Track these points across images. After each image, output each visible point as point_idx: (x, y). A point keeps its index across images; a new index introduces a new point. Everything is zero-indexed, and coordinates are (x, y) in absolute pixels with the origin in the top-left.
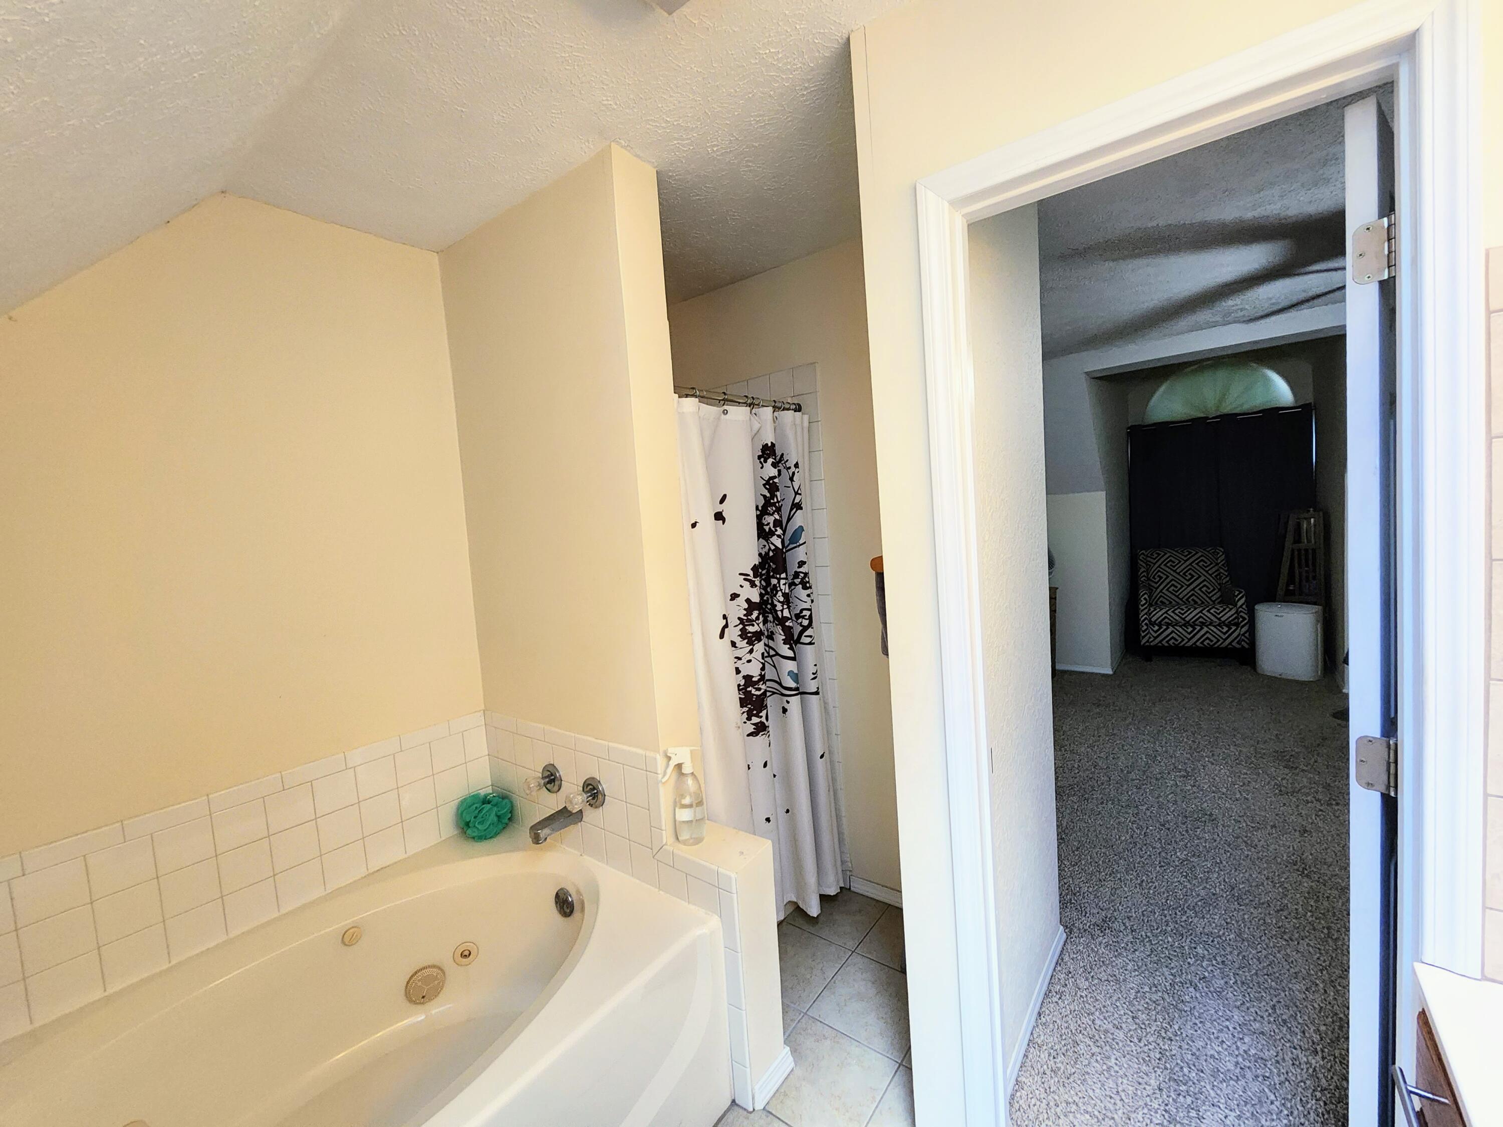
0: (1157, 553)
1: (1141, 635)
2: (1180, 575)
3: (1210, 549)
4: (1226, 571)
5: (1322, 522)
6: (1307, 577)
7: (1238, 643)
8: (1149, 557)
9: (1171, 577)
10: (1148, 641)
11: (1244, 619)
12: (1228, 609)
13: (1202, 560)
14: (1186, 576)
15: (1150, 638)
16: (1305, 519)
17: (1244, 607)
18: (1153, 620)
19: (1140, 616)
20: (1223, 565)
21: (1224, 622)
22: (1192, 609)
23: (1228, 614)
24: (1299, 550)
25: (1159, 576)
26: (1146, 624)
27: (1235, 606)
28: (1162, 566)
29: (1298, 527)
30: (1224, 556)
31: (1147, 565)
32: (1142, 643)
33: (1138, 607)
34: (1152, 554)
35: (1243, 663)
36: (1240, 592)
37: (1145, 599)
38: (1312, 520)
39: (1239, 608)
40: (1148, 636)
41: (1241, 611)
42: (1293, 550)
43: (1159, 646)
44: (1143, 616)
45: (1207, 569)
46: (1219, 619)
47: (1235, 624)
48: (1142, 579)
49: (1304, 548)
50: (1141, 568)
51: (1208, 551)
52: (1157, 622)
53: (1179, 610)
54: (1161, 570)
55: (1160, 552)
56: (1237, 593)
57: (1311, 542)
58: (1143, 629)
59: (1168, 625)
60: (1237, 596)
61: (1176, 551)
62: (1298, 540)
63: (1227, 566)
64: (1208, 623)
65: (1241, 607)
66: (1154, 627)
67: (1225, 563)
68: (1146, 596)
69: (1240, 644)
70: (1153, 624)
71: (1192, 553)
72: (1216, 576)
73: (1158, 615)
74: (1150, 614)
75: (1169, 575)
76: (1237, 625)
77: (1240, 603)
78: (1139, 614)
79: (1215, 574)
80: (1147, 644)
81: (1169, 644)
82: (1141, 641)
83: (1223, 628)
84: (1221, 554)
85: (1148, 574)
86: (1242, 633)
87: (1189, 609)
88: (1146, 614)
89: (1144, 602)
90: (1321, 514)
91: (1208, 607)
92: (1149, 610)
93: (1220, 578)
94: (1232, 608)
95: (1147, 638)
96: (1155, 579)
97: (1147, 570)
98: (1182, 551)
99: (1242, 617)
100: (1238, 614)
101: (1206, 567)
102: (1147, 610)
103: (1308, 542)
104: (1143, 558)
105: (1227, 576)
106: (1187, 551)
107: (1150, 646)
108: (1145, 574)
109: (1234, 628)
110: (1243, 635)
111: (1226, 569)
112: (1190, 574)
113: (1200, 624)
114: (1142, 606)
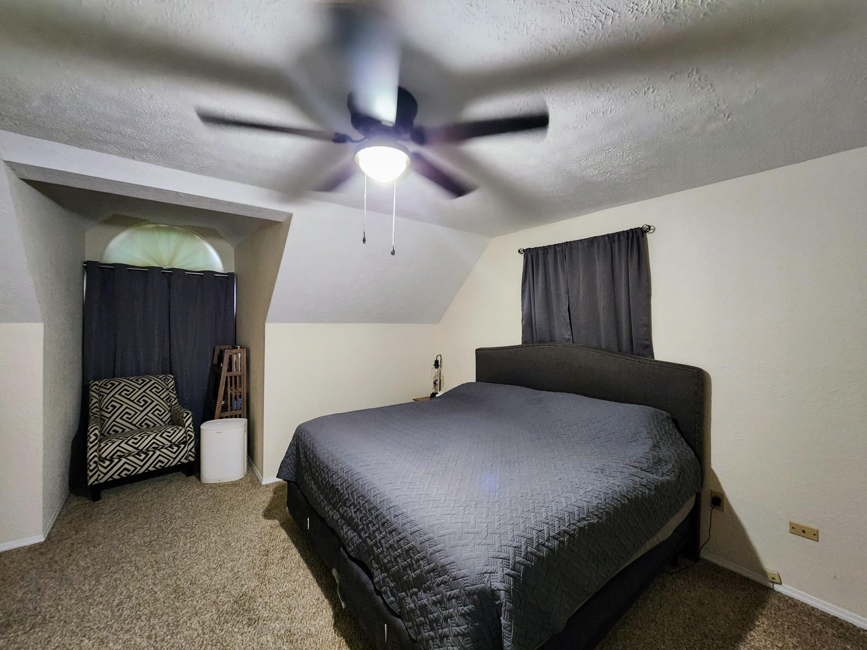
0: (111, 383)
1: (88, 475)
2: (135, 403)
3: (162, 376)
4: (175, 394)
5: (245, 356)
6: (236, 397)
7: (185, 459)
8: (103, 387)
9: (125, 406)
10: (96, 480)
11: (191, 437)
12: (178, 431)
13: (155, 387)
14: (140, 403)
15: (99, 475)
16: (235, 354)
17: (191, 426)
18: (104, 456)
19: (88, 455)
20: (172, 389)
21: (174, 443)
22: (146, 437)
23: (179, 435)
24: (231, 377)
25: (112, 406)
26: (95, 462)
27: (184, 426)
28: (117, 396)
29: (231, 358)
30: (173, 381)
31: (100, 395)
32: (89, 484)
33: (86, 443)
34: (105, 385)
35: (189, 474)
36: (188, 414)
37: (95, 435)
38: (239, 354)
39: (187, 428)
40: (97, 474)
41: (189, 430)
42: (227, 377)
43: (111, 481)
44: (91, 453)
45: (159, 395)
46: (170, 441)
47: (184, 443)
48: (94, 411)
49: (234, 375)
50: (92, 400)
51: (160, 379)
52: (108, 457)
53: (133, 440)
54: (115, 400)
55: (114, 382)
56: (185, 414)
57: (238, 371)
58: (91, 468)
59: (120, 457)
60: (185, 418)
61: (131, 380)
62: (230, 370)
63: (176, 390)
64: (161, 447)
65: (188, 426)
66: (104, 463)
67: (173, 388)
68: (96, 432)
69: (187, 459)
70: (103, 460)
71: (146, 381)
72: (166, 400)
73: (109, 450)
74: (100, 451)
75: (123, 403)
76: (185, 443)
77: (187, 424)
78: (86, 453)
79: (166, 398)
80: (96, 482)
81: (121, 476)
82: (88, 482)
83: (173, 449)
84: (171, 380)
85: (100, 405)
86: (189, 449)
87: (143, 437)
88: (96, 451)
89: (93, 438)
90: (245, 350)
91: (160, 432)
92: (100, 446)
93: (170, 401)
94: (182, 429)
95: (95, 477)
96: (108, 409)
97: (100, 401)
98: (137, 380)
99: (189, 435)
100: (186, 434)
101: (158, 393)
102: (96, 447)
103: (236, 371)
104: (96, 389)
105: (176, 399)
106: (142, 380)
107: (99, 484)
108: (97, 405)
109: (182, 446)
110: (190, 451)
111: (175, 393)
112: (144, 400)
113: (153, 449)
114: (91, 443)
